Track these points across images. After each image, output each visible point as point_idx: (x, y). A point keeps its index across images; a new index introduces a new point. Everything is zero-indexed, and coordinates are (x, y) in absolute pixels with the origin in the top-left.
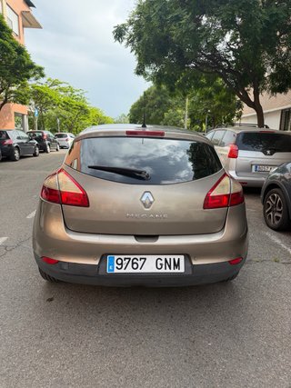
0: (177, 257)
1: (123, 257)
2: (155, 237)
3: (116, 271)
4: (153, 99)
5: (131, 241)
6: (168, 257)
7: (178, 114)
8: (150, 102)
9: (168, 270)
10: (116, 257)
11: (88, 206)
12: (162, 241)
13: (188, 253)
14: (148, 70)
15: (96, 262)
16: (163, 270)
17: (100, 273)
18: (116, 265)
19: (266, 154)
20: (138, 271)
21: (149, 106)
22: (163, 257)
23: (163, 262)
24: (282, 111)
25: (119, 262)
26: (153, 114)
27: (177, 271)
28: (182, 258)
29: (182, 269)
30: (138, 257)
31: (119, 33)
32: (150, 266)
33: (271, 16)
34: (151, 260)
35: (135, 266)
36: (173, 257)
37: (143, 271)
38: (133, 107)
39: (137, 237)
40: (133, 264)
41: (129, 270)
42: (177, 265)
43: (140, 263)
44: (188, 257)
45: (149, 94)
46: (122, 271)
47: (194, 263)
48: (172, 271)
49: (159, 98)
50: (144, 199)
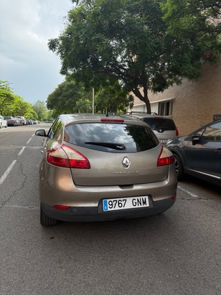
0: (144, 197)
1: (112, 200)
2: (131, 186)
3: (109, 209)
4: (66, 91)
5: (118, 189)
6: (139, 198)
7: (87, 103)
8: (64, 93)
9: (140, 206)
10: (108, 200)
11: (89, 168)
12: (136, 188)
13: (150, 194)
14: (70, 72)
15: (96, 205)
16: (137, 206)
17: (99, 212)
18: (109, 206)
19: (159, 132)
20: (122, 208)
21: (64, 96)
22: (136, 198)
23: (136, 201)
24: (159, 103)
25: (111, 203)
26: (67, 102)
27: (145, 206)
28: (147, 197)
29: (148, 205)
30: (122, 199)
31: (52, 45)
32: (129, 204)
33: (156, 44)
34: (129, 200)
35: (120, 205)
36: (141, 197)
37: (125, 208)
38: (50, 96)
39: (121, 186)
40: (119, 204)
41: (117, 208)
42: (145, 203)
43: (123, 203)
44: (150, 197)
45: (63, 87)
46: (113, 209)
47: (154, 200)
48: (142, 206)
49: (71, 90)
50: (124, 162)
